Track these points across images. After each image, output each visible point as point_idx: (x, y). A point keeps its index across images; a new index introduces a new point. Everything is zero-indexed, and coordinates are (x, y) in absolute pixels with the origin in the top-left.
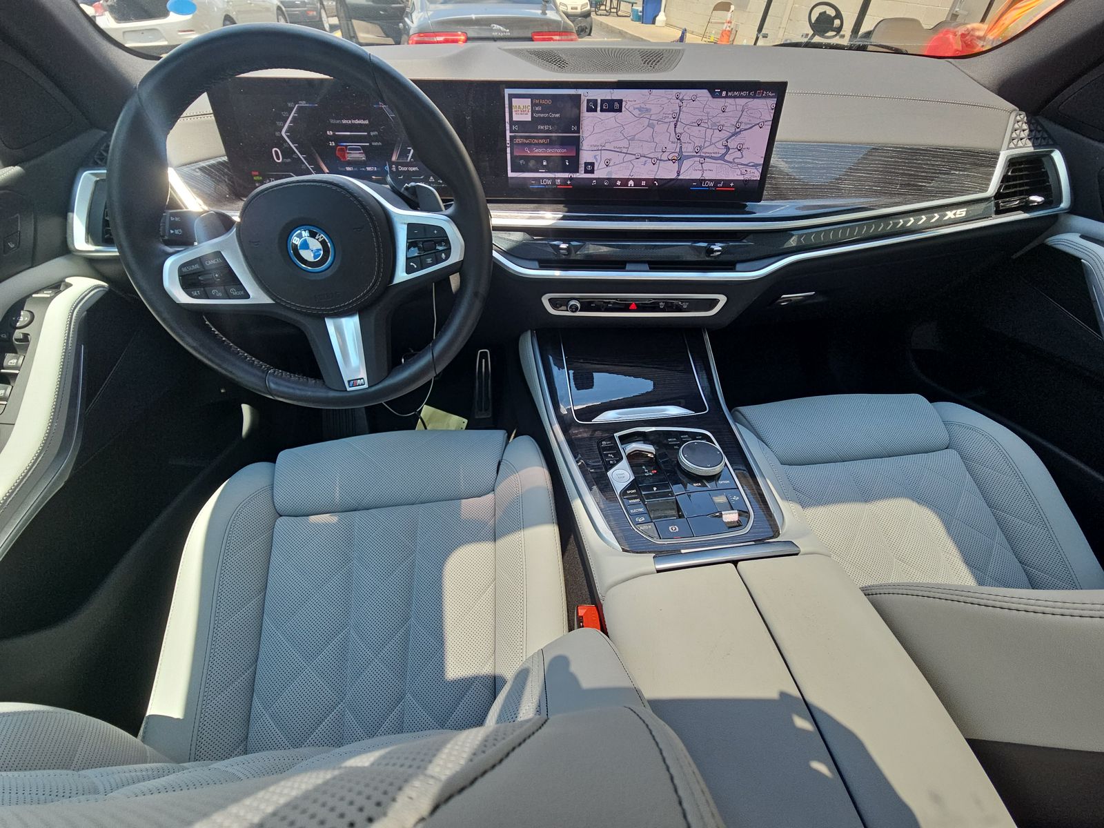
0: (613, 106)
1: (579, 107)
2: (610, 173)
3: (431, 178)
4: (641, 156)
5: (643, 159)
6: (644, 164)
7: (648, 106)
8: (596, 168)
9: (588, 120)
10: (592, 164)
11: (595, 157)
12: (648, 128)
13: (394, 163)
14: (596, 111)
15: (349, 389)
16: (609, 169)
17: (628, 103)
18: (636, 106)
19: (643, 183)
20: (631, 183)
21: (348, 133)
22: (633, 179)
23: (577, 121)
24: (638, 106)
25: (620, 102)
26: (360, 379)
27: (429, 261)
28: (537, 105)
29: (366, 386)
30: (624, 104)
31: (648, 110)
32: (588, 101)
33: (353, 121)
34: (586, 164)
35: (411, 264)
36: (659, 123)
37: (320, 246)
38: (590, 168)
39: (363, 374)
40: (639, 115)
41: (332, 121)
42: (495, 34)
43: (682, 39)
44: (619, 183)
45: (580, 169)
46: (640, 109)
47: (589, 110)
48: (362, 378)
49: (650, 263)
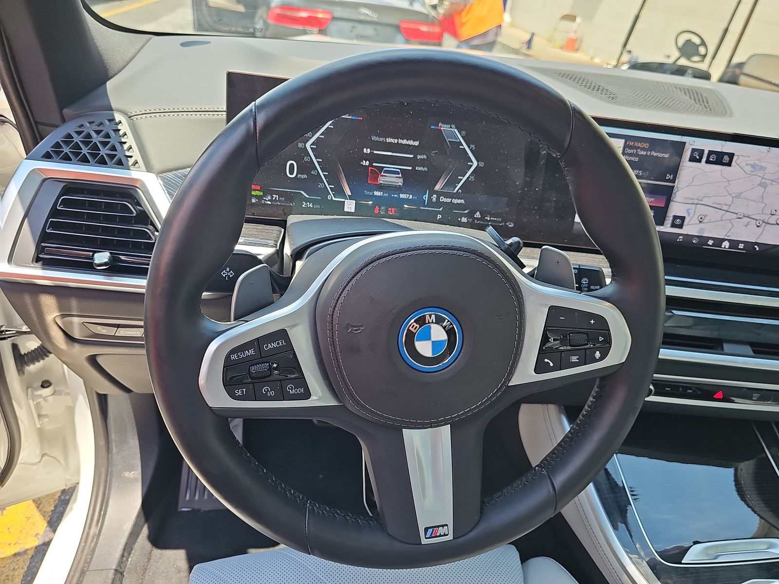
0: (721, 159)
1: (680, 155)
2: (702, 230)
3: (478, 213)
4: (744, 216)
5: (746, 220)
6: (746, 226)
7: (763, 164)
8: (685, 223)
9: (688, 169)
10: (683, 219)
11: (688, 210)
12: (759, 187)
13: (437, 192)
14: (700, 162)
15: (424, 541)
16: (702, 225)
17: (741, 157)
18: (749, 162)
19: (741, 246)
20: (726, 245)
21: (390, 154)
22: (729, 241)
23: (675, 170)
24: (752, 163)
25: (731, 156)
26: (443, 526)
27: (574, 359)
28: (631, 147)
29: (450, 537)
30: (735, 158)
31: (763, 168)
32: (694, 150)
33: (400, 141)
34: (675, 217)
35: (546, 360)
36: (773, 183)
37: (444, 336)
38: (678, 223)
39: (448, 518)
40: (751, 172)
41: (374, 138)
42: (362, 18)
43: (529, 43)
44: (710, 242)
45: (666, 222)
46: (753, 166)
47: (692, 159)
48: (446, 525)
49: (752, 344)
